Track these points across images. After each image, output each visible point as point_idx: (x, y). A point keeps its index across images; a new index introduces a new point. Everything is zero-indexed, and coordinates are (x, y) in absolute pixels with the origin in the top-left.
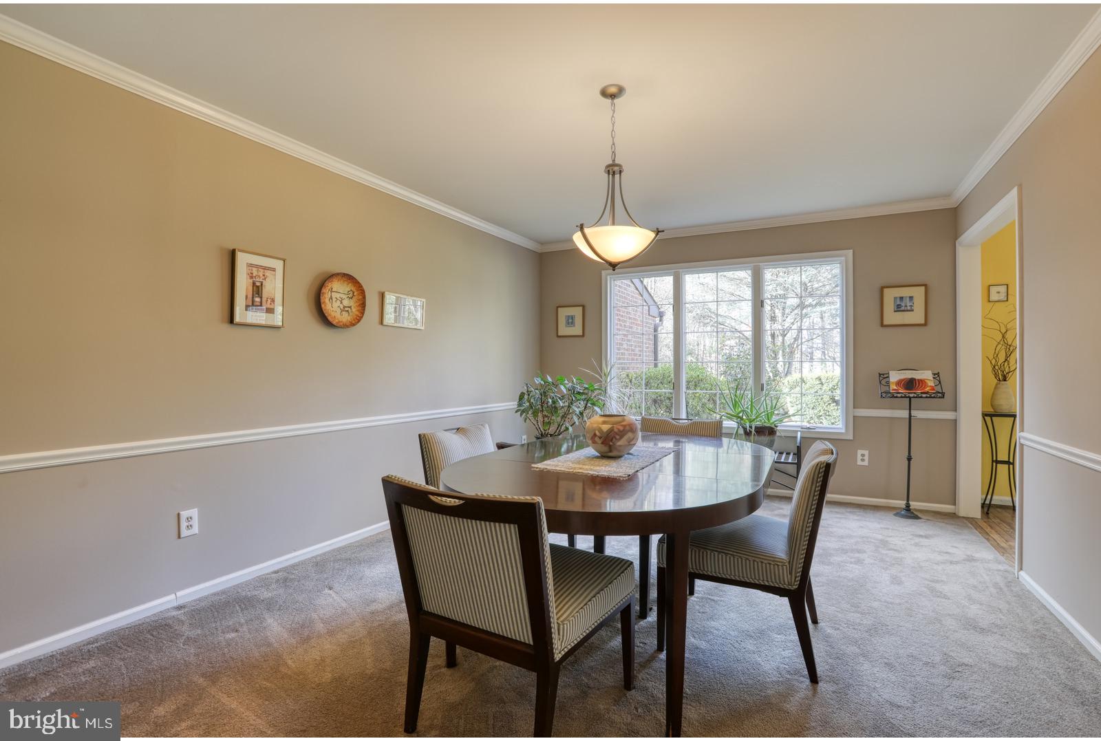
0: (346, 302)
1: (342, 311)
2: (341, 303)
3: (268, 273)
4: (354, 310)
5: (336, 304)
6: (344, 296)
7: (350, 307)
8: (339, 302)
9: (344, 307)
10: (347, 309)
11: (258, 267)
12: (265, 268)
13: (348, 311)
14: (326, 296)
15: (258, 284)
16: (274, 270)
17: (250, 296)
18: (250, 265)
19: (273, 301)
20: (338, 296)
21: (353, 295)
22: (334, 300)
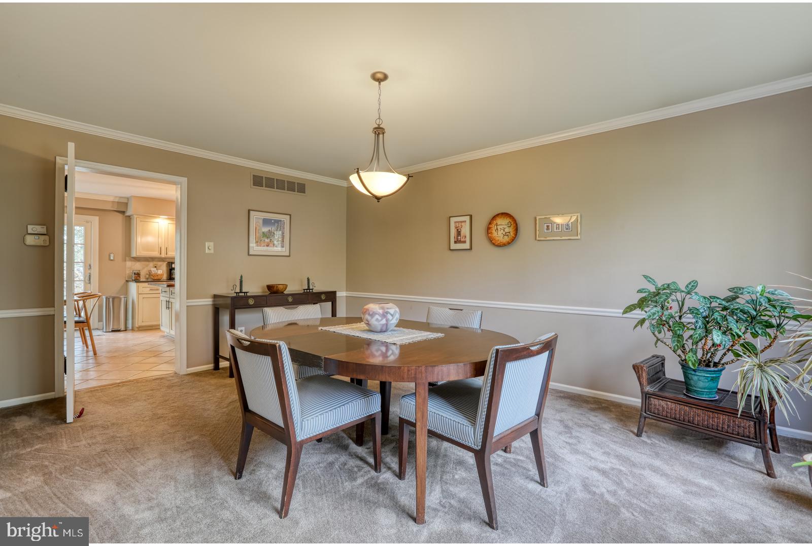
0: (507, 230)
1: (504, 235)
2: (504, 230)
3: (463, 224)
4: (511, 234)
5: (500, 233)
6: (505, 227)
7: (509, 232)
8: (502, 231)
9: (506, 233)
10: (507, 234)
11: (458, 222)
12: (462, 222)
13: (508, 235)
14: (493, 229)
15: (459, 230)
16: (465, 222)
17: (456, 236)
18: (456, 222)
19: (465, 237)
20: (502, 227)
21: (511, 224)
22: (499, 230)
